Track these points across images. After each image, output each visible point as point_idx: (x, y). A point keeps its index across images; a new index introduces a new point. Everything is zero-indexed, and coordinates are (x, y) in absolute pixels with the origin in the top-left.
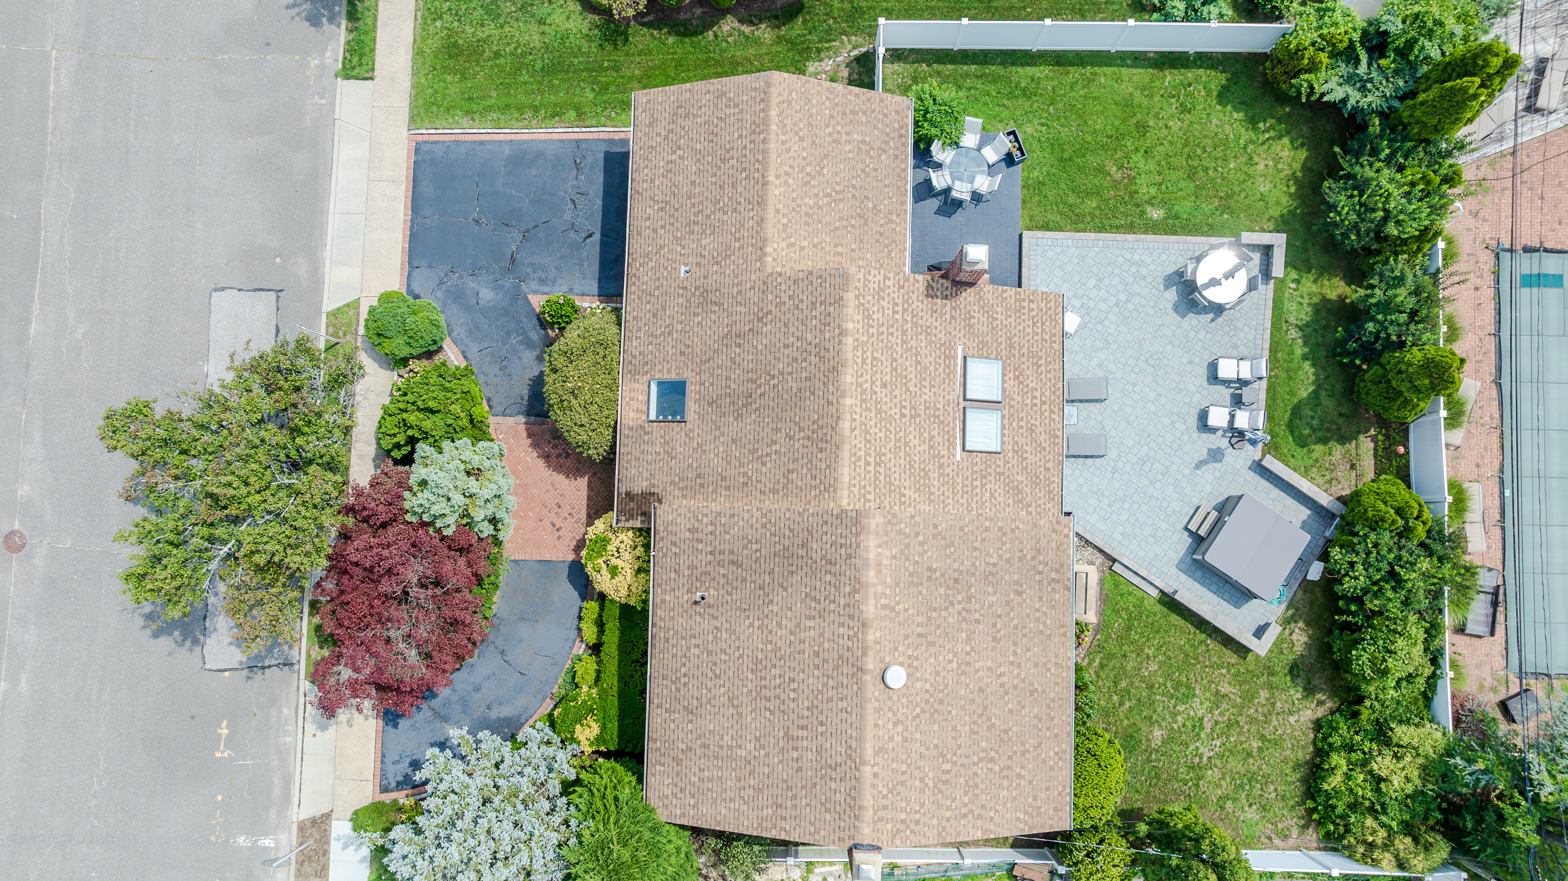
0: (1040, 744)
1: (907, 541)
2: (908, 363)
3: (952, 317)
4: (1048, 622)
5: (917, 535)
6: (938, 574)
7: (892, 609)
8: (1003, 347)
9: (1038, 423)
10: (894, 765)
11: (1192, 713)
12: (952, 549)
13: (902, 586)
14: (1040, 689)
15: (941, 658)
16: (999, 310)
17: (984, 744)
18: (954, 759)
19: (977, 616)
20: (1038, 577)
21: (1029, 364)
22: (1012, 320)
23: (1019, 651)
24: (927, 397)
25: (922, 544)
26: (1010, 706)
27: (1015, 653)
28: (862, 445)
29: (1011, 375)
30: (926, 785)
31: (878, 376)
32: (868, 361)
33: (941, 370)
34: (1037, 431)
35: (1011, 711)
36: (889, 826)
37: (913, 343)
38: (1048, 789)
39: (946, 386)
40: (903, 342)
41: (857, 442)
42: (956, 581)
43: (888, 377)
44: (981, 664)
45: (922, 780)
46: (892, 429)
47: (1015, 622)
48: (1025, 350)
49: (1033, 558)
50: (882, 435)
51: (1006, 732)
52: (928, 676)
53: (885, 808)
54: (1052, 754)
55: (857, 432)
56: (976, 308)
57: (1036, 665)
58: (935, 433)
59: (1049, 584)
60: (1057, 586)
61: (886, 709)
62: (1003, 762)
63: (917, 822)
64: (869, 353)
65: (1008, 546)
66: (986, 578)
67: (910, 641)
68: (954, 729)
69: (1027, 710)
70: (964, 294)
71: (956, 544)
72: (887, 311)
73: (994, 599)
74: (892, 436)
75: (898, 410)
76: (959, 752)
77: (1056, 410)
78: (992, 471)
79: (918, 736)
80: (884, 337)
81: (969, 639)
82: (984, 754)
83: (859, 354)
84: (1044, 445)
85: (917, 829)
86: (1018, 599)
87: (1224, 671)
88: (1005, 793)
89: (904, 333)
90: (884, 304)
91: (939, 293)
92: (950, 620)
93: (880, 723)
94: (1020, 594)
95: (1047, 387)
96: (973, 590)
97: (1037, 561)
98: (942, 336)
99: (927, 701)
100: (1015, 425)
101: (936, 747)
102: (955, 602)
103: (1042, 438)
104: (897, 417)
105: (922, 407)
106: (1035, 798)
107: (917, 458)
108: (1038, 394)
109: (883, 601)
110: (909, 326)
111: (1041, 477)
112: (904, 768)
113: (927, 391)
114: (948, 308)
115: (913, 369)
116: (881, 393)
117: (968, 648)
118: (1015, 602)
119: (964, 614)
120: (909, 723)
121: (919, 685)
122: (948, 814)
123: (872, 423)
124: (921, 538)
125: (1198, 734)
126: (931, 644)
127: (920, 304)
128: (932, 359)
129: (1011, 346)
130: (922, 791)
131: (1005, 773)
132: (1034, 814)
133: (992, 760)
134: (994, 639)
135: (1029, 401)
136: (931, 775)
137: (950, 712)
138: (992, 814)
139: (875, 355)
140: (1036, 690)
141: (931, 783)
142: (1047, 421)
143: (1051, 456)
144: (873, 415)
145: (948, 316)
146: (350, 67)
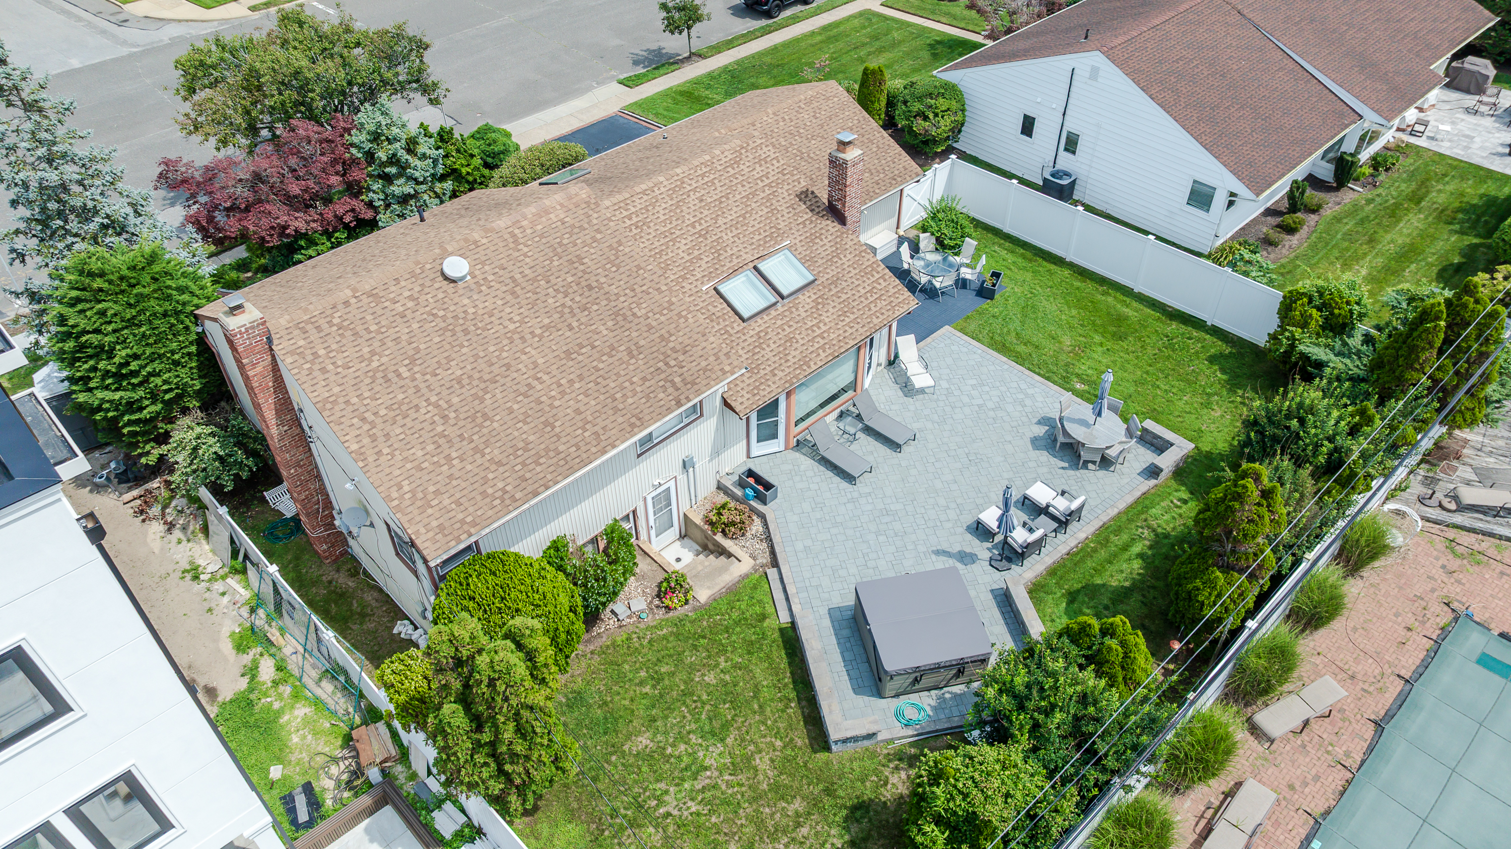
0: (500, 464)
1: (586, 226)
2: (735, 209)
3: (804, 223)
4: (630, 401)
5: (598, 231)
6: (582, 267)
7: (516, 242)
8: (827, 276)
9: (801, 342)
10: (369, 317)
11: (701, 754)
12: (614, 269)
13: (544, 241)
14: (557, 430)
15: (508, 310)
16: (849, 257)
17: (455, 400)
18: (418, 376)
19: (575, 324)
20: (661, 364)
21: (839, 307)
22: (854, 272)
23: (577, 385)
24: (725, 238)
25: (594, 240)
26: (516, 407)
27: (571, 382)
28: (639, 207)
29: (814, 297)
30: (370, 361)
31: (703, 192)
32: (706, 179)
33: (757, 237)
34: (795, 345)
35: (511, 411)
36: (301, 343)
37: (754, 205)
38: (459, 504)
39: (750, 247)
40: (747, 196)
41: (638, 201)
42: (590, 288)
43: (709, 200)
44: (533, 352)
45: (373, 353)
46: (675, 223)
47: (601, 366)
48: (844, 297)
49: (674, 350)
50: (663, 218)
51: (486, 417)
52: (481, 306)
53: (319, 329)
54: (500, 485)
55: (645, 198)
56: (830, 238)
57: (578, 412)
58: (706, 259)
59: (665, 380)
60: (671, 390)
61: (420, 282)
63: (323, 370)
64: (712, 176)
65: (663, 319)
66: (617, 314)
67: (501, 272)
68: (449, 359)
69: (525, 428)
70: (829, 222)
71: (622, 270)
72: (755, 173)
73: (605, 332)
74: (669, 226)
75: (693, 220)
76: (428, 377)
77: (829, 352)
78: (722, 324)
79: (415, 326)
80: (735, 181)
81: (546, 328)
82: (445, 406)
83: (704, 170)
84: (790, 357)
85: (317, 373)
87: (778, 743)
88: (420, 453)
89: (754, 194)
90: (758, 169)
91: (808, 203)
92: (551, 301)
93: (403, 283)
95: (837, 333)
96: (595, 307)
97: (674, 355)
98: (783, 224)
99: (456, 317)
100: (779, 323)
101: (417, 350)
102: (571, 296)
103: (793, 353)
104: (688, 222)
105: (714, 238)
106: (437, 493)
107: (671, 255)
108: (824, 328)
109: (517, 231)
110: (762, 195)
111: (762, 372)
112: (373, 328)
113: (730, 235)
114: (806, 217)
115: (735, 215)
116: (693, 201)
117: (538, 331)
118: (619, 355)
119: (567, 310)
120: (422, 310)
121: (466, 301)
122: (355, 400)
123: (664, 206)
124: (599, 236)
125: (683, 780)
126: (513, 293)
127: (786, 195)
128: (758, 226)
129: (835, 283)
130: (362, 359)
131: (442, 441)
132: (419, 503)
133: (445, 417)
134: (568, 353)
135: (810, 324)
136: (384, 360)
137: (462, 346)
138: (386, 451)
139: (716, 181)
140: (553, 428)
141: (375, 364)
142: (811, 349)
143: (787, 371)
144: (670, 203)
145: (800, 220)
146: (629, 79)
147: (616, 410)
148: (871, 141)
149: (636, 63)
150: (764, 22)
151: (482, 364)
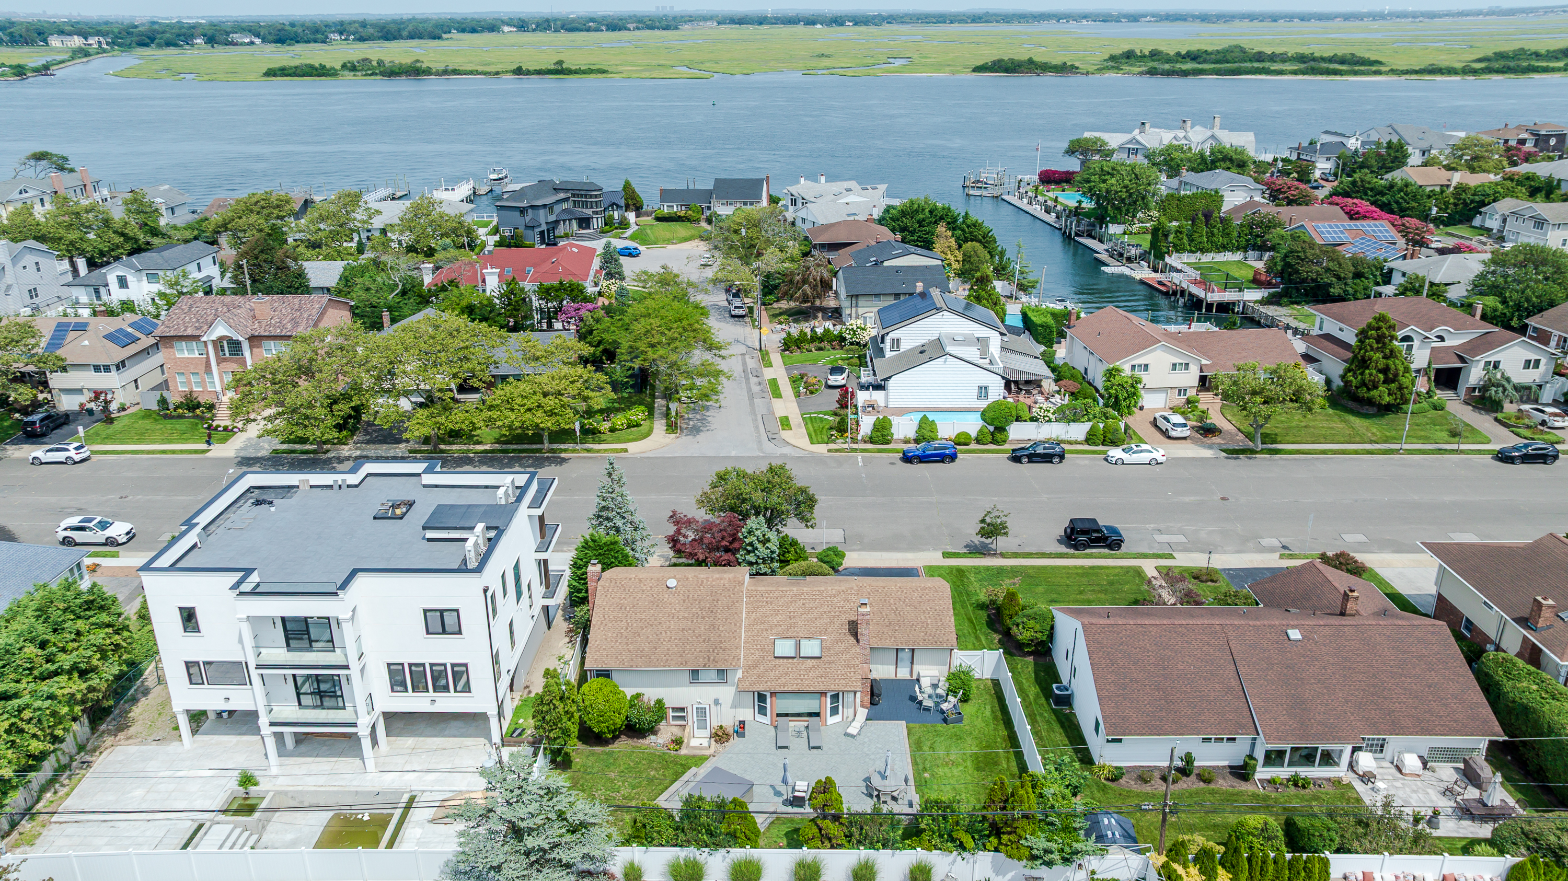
1: (731, 590)
2: (815, 614)
3: (839, 633)
4: (689, 655)
5: (733, 594)
6: (716, 603)
7: (701, 584)
8: (829, 659)
9: (791, 677)
10: (633, 586)
12: (727, 609)
13: (711, 588)
15: (677, 605)
16: (848, 656)
17: (635, 625)
19: (695, 621)
20: (711, 650)
21: (821, 673)
22: (843, 663)
23: (676, 641)
24: (799, 623)
25: (730, 596)
26: (651, 637)
27: (675, 639)
28: (775, 595)
29: (813, 663)
30: (622, 600)
31: (808, 602)
32: (814, 597)
33: (812, 629)
34: (787, 677)
35: (648, 637)
36: (607, 585)
37: (825, 616)
38: (607, 656)
39: (804, 631)
40: (825, 612)
41: (777, 593)
42: (712, 611)
43: (807, 606)
44: (672, 623)
45: (624, 598)
46: (783, 608)
47: (690, 639)
48: (828, 670)
49: (721, 647)
50: (781, 604)
51: (639, 635)
52: (670, 600)
53: (616, 583)
54: (624, 657)
55: (781, 593)
56: (847, 645)
57: (668, 649)
58: (782, 627)
59: (708, 656)
60: (706, 660)
61: (658, 583)
62: (625, 634)
63: (606, 596)
64: (818, 597)
65: (727, 635)
66: (713, 625)
67: (687, 592)
68: (644, 611)
69: (647, 645)
70: (852, 638)
71: (729, 611)
72: (838, 604)
73: (702, 629)
74: (780, 608)
75: (792, 610)
76: (633, 613)
77: (798, 687)
78: (763, 653)
79: (644, 596)
80: (826, 603)
81: (684, 618)
82: (630, 625)
83: (817, 593)
84: (779, 680)
85: (603, 596)
86: (701, 640)
88: (610, 635)
89: (830, 612)
90: (842, 603)
91: (851, 627)
92: (694, 609)
93: (652, 581)
94: (704, 641)
95: (810, 682)
96: (707, 619)
97: (719, 649)
98: (830, 629)
99: (659, 599)
100: (788, 664)
101: (638, 604)
102: (703, 611)
103: (783, 679)
104: (789, 610)
105: (795, 621)
106: (604, 649)
107: (770, 619)
108: (806, 677)
109: (705, 581)
110: (833, 614)
111: (763, 679)
112: (631, 590)
113: (803, 623)
114: (842, 630)
115: (812, 616)
116: (800, 603)
117: (680, 617)
119: (697, 615)
120: (650, 592)
121: (667, 596)
122: (607, 609)
123: (786, 600)
124: (732, 596)
126: (684, 601)
127: (845, 618)
128: (818, 625)
129: (830, 663)
130: (619, 598)
131: (619, 635)
132: (597, 649)
133: (627, 628)
134: (683, 629)
135: (802, 673)
136: (626, 602)
137: (652, 609)
138: (602, 629)
139: (818, 600)
140: (656, 650)
141: (622, 602)
142: (792, 682)
143: (773, 684)
144: (790, 600)
145: (839, 631)
146: (948, 553)
147: (681, 656)
148: (941, 620)
149: (966, 547)
150: (1072, 551)
151: (653, 619)
